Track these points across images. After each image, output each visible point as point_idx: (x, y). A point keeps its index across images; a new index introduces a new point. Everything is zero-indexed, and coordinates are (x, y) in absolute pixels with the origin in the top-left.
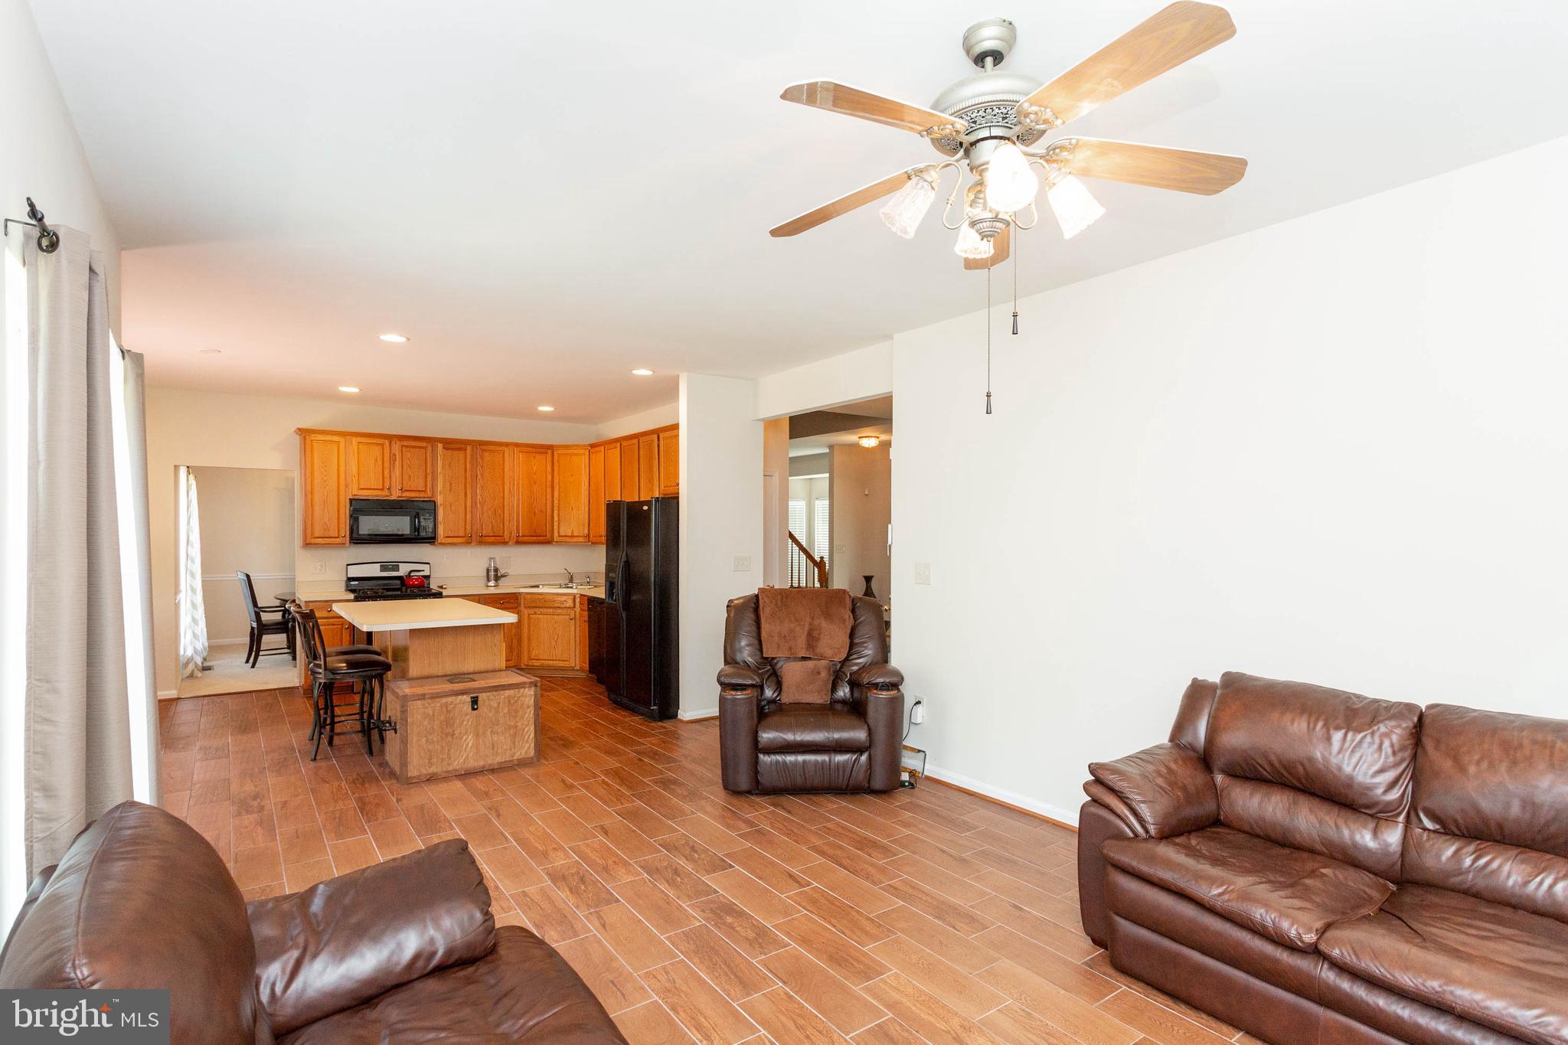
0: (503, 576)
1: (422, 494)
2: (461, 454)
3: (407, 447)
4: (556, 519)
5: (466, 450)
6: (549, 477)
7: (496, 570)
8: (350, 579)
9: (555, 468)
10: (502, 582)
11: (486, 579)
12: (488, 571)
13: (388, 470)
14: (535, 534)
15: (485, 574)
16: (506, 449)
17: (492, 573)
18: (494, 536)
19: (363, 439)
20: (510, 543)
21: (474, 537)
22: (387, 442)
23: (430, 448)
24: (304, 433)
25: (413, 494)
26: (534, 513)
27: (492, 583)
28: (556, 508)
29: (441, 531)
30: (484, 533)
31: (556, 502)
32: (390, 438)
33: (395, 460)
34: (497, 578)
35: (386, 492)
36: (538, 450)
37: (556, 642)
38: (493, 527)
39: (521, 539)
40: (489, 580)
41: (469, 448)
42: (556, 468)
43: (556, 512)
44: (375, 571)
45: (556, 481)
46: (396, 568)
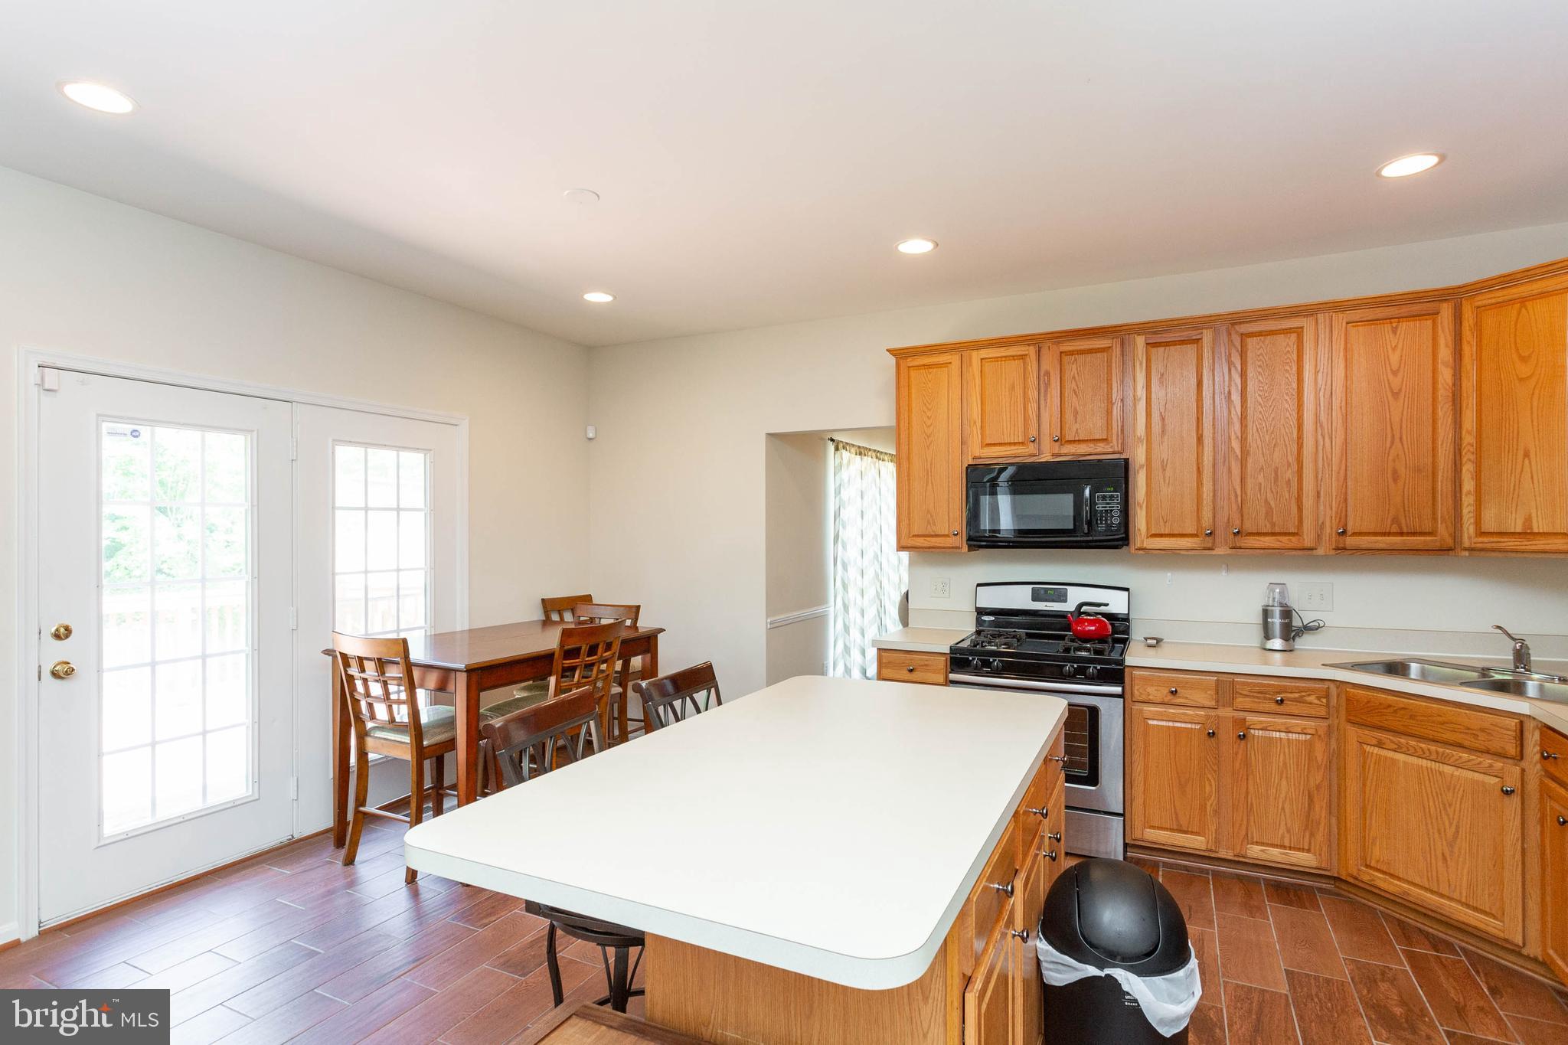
0: (1307, 629)
1: (1101, 447)
2: (1190, 350)
3: (1071, 353)
4: (1468, 485)
5: (1197, 341)
6: (1446, 375)
7: (1287, 613)
8: (981, 612)
9: (1466, 349)
10: (1304, 643)
11: (1262, 634)
12: (1266, 613)
13: (1035, 405)
14: (1395, 529)
15: (1260, 620)
16: (1307, 323)
17: (1276, 621)
18: (1273, 534)
19: (990, 350)
20: (1320, 551)
21: (1219, 532)
22: (1031, 351)
23: (1117, 350)
24: (901, 355)
25: (1082, 449)
26: (1395, 472)
27: (1277, 643)
28: (1468, 456)
29: (1140, 521)
30: (1249, 526)
31: (1468, 439)
32: (1037, 341)
33: (1048, 385)
34: (1290, 633)
35: (1031, 449)
36: (1404, 311)
37: (1451, 845)
38: (1269, 512)
39: (1350, 541)
40: (1267, 635)
41: (1207, 336)
42: (1468, 350)
43: (1468, 469)
44: (1020, 599)
45: (1469, 384)
46: (1062, 597)
